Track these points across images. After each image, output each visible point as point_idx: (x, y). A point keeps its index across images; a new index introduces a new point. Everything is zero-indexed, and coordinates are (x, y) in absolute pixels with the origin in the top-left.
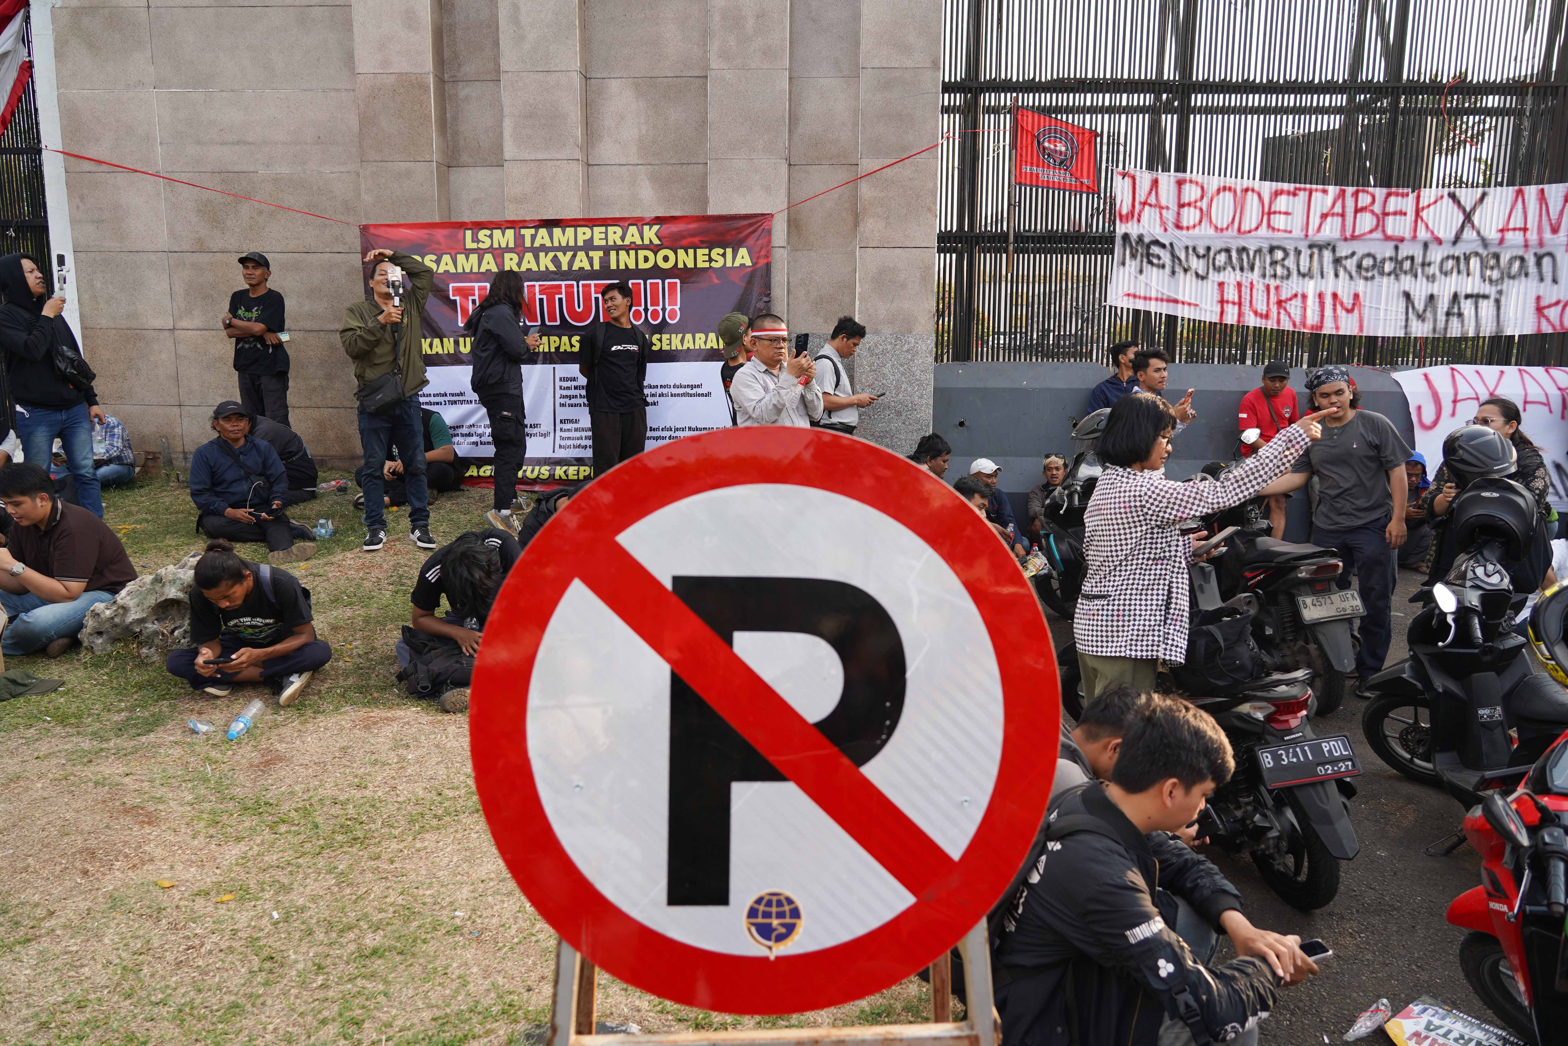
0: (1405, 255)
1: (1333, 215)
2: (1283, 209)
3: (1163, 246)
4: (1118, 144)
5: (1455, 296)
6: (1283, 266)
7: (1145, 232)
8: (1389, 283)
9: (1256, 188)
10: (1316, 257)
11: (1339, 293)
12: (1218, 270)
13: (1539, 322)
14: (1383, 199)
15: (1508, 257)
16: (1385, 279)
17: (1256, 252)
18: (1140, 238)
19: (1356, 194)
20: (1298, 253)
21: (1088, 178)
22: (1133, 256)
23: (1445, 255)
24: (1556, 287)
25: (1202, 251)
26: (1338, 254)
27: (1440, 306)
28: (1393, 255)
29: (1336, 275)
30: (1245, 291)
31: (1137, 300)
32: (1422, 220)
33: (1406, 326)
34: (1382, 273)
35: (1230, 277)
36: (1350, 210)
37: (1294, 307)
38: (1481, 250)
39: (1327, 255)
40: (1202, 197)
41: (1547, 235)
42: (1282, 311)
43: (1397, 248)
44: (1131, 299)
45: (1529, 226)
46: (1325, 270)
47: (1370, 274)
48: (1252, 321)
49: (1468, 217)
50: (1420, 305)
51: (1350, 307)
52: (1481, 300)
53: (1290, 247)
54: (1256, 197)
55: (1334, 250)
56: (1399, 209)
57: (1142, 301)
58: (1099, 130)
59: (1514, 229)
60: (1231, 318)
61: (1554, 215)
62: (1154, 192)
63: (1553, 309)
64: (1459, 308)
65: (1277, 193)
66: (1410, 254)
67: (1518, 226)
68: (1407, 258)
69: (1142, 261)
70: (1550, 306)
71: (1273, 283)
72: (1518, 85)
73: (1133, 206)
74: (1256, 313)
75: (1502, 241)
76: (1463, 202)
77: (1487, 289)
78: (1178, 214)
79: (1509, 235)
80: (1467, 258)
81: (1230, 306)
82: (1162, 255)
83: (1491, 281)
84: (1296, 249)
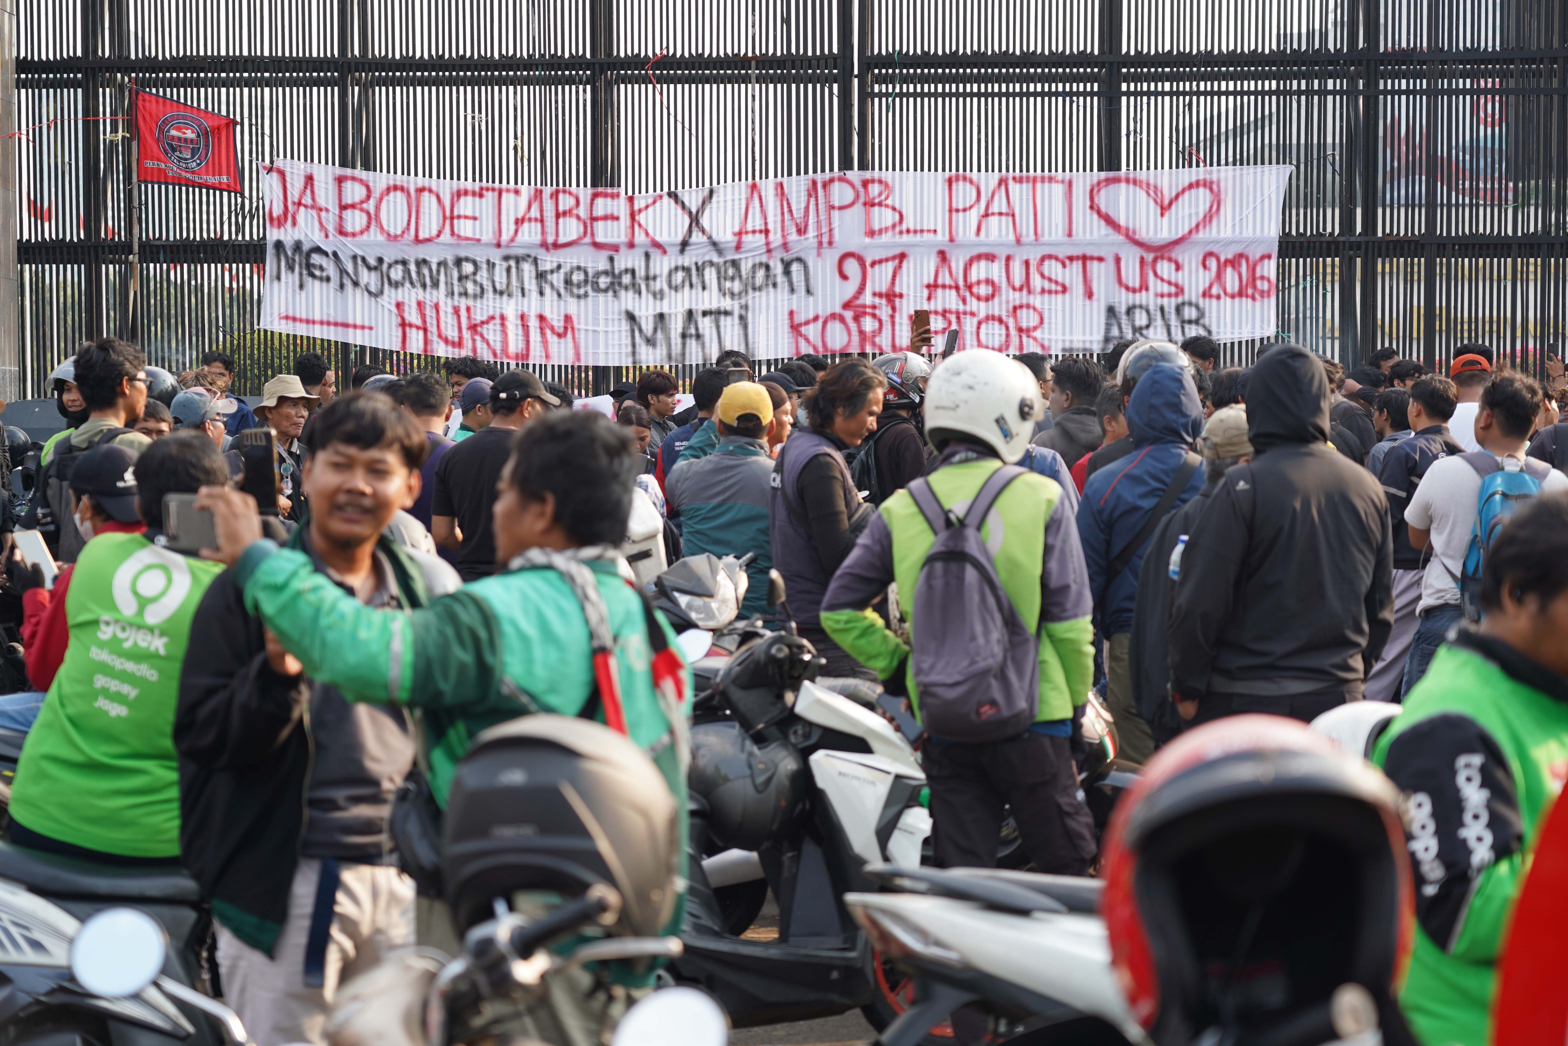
0: (623, 267)
1: (530, 220)
2: (469, 213)
3: (326, 254)
4: (263, 134)
5: (690, 313)
6: (475, 282)
7: (302, 238)
8: (606, 302)
9: (434, 188)
10: (514, 270)
11: (547, 314)
12: (396, 285)
13: (797, 343)
14: (589, 201)
15: (750, 265)
16: (601, 297)
17: (439, 264)
18: (298, 246)
19: (555, 195)
20: (491, 265)
21: (228, 174)
22: (291, 268)
23: (673, 266)
24: (811, 299)
25: (372, 262)
26: (541, 268)
27: (673, 326)
28: (608, 267)
29: (541, 293)
30: (429, 312)
31: (298, 324)
32: (640, 225)
33: (634, 353)
34: (597, 289)
35: (410, 295)
36: (550, 214)
37: (492, 333)
38: (716, 259)
39: (527, 268)
40: (368, 197)
41: (793, 237)
42: (478, 338)
43: (611, 259)
44: (290, 323)
45: (771, 227)
46: (526, 286)
47: (582, 291)
48: (441, 351)
49: (695, 220)
50: (648, 326)
51: (561, 330)
52: (722, 318)
53: (481, 259)
54: (434, 199)
55: (535, 261)
56: (609, 212)
57: (304, 325)
58: (238, 119)
59: (754, 232)
60: (416, 344)
61: (798, 214)
62: (308, 192)
63: (811, 326)
64: (697, 329)
65: (459, 194)
66: (630, 266)
67: (757, 228)
68: (626, 271)
69: (301, 274)
70: (807, 323)
71: (463, 303)
72: (737, 59)
73: (286, 207)
74: (446, 341)
75: (738, 247)
76: (687, 203)
77: (726, 303)
78: (341, 218)
79: (747, 239)
80: (700, 269)
81: (414, 330)
82: (325, 265)
83: (732, 295)
84: (488, 262)
